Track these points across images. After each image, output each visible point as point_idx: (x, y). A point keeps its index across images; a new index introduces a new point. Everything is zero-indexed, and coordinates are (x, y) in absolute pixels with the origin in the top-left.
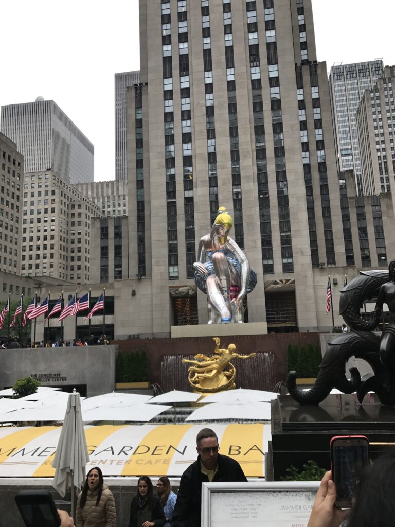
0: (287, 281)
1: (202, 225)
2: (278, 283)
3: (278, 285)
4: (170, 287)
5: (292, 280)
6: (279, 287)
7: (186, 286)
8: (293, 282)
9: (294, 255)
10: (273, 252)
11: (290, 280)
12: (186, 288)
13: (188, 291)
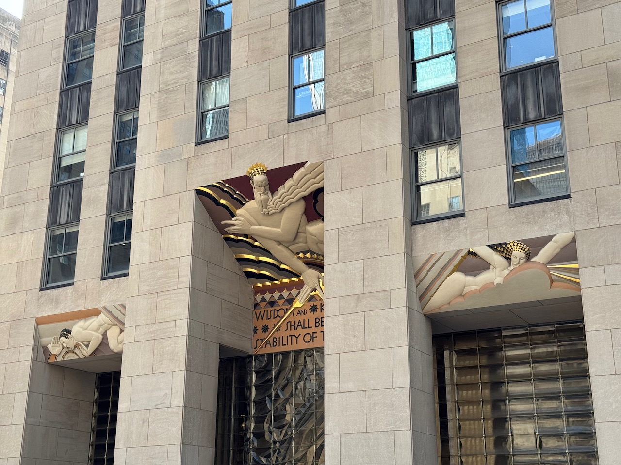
0: (533, 247)
1: (168, 43)
2: (485, 266)
3: (484, 278)
4: (39, 322)
5: (562, 237)
6: (488, 288)
7: (96, 313)
8: (569, 253)
9: (568, 101)
10: (463, 103)
11: (548, 239)
12: (94, 322)
13: (105, 335)
